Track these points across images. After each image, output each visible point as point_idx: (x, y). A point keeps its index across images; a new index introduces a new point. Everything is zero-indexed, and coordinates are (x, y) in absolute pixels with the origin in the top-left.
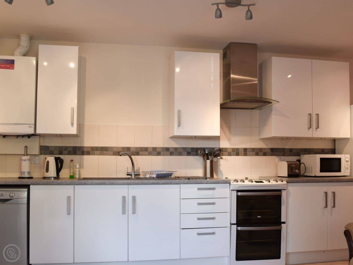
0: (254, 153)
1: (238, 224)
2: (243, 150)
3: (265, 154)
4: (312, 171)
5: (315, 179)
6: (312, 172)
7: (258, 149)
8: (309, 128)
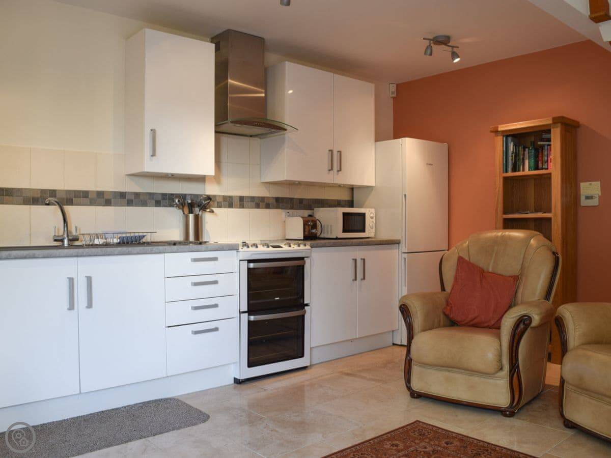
0: (253, 204)
1: (250, 312)
2: (238, 200)
3: (268, 206)
4: (331, 230)
5: (337, 242)
6: (331, 233)
7: (259, 197)
8: (329, 170)
